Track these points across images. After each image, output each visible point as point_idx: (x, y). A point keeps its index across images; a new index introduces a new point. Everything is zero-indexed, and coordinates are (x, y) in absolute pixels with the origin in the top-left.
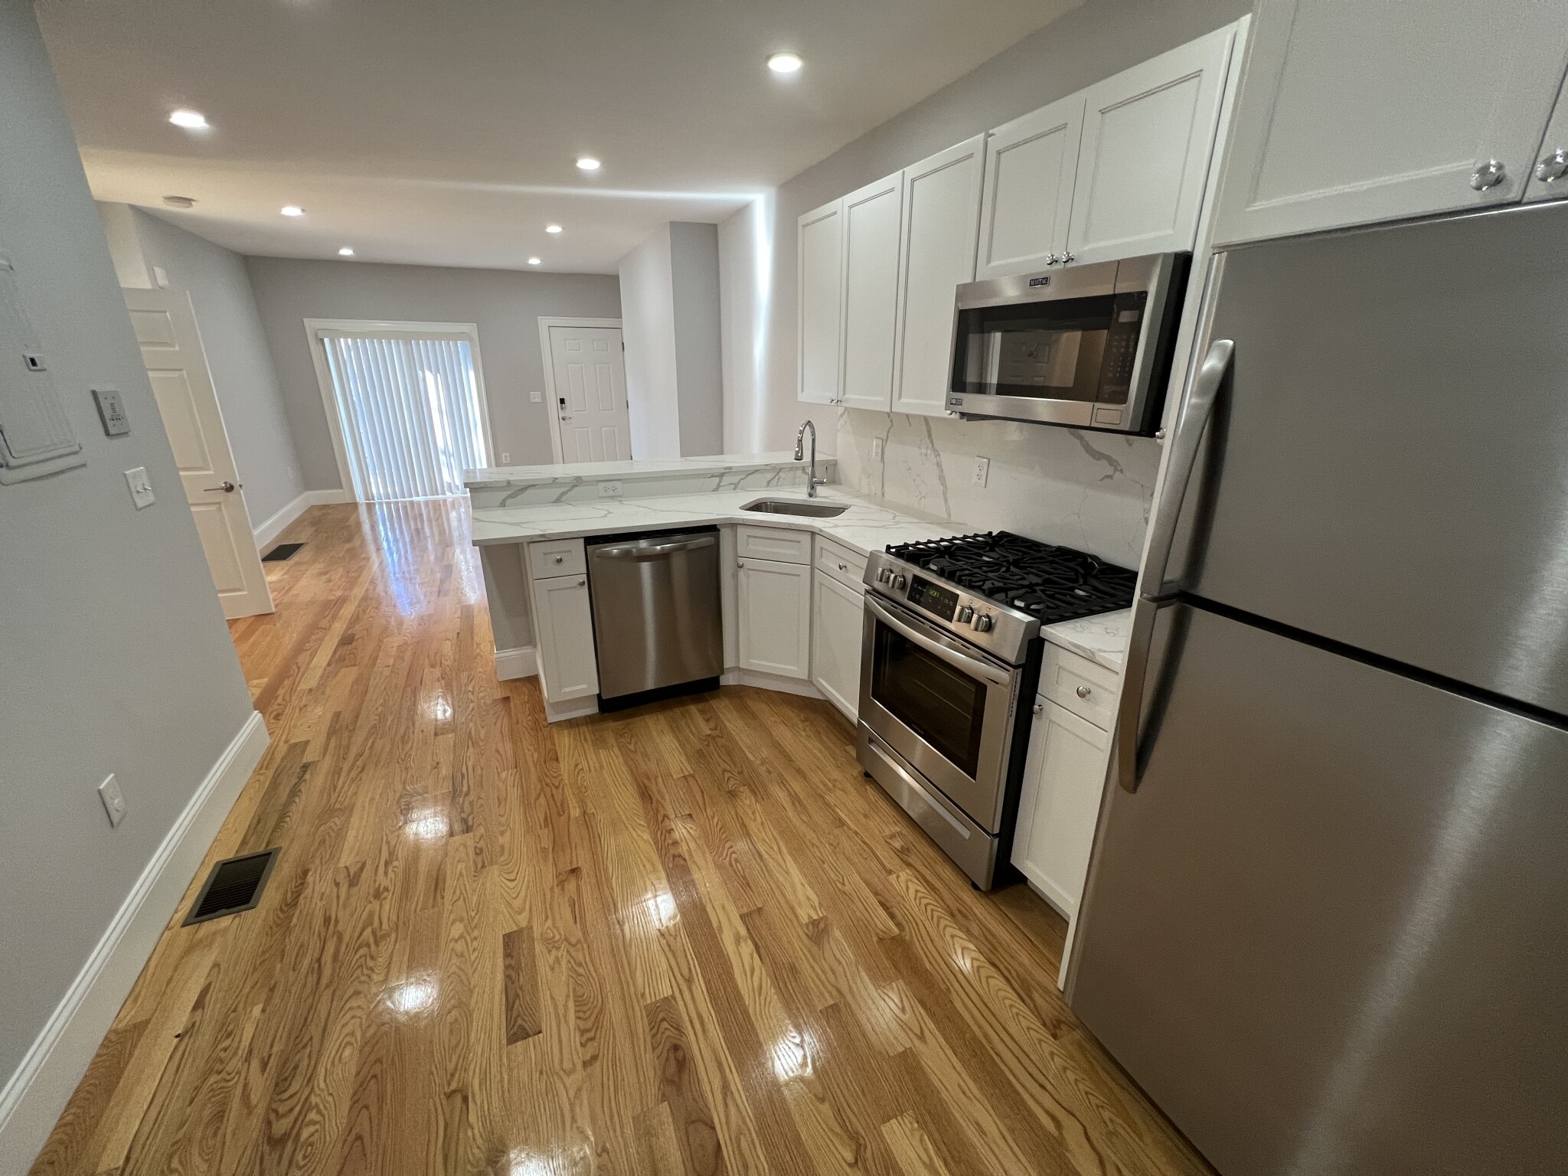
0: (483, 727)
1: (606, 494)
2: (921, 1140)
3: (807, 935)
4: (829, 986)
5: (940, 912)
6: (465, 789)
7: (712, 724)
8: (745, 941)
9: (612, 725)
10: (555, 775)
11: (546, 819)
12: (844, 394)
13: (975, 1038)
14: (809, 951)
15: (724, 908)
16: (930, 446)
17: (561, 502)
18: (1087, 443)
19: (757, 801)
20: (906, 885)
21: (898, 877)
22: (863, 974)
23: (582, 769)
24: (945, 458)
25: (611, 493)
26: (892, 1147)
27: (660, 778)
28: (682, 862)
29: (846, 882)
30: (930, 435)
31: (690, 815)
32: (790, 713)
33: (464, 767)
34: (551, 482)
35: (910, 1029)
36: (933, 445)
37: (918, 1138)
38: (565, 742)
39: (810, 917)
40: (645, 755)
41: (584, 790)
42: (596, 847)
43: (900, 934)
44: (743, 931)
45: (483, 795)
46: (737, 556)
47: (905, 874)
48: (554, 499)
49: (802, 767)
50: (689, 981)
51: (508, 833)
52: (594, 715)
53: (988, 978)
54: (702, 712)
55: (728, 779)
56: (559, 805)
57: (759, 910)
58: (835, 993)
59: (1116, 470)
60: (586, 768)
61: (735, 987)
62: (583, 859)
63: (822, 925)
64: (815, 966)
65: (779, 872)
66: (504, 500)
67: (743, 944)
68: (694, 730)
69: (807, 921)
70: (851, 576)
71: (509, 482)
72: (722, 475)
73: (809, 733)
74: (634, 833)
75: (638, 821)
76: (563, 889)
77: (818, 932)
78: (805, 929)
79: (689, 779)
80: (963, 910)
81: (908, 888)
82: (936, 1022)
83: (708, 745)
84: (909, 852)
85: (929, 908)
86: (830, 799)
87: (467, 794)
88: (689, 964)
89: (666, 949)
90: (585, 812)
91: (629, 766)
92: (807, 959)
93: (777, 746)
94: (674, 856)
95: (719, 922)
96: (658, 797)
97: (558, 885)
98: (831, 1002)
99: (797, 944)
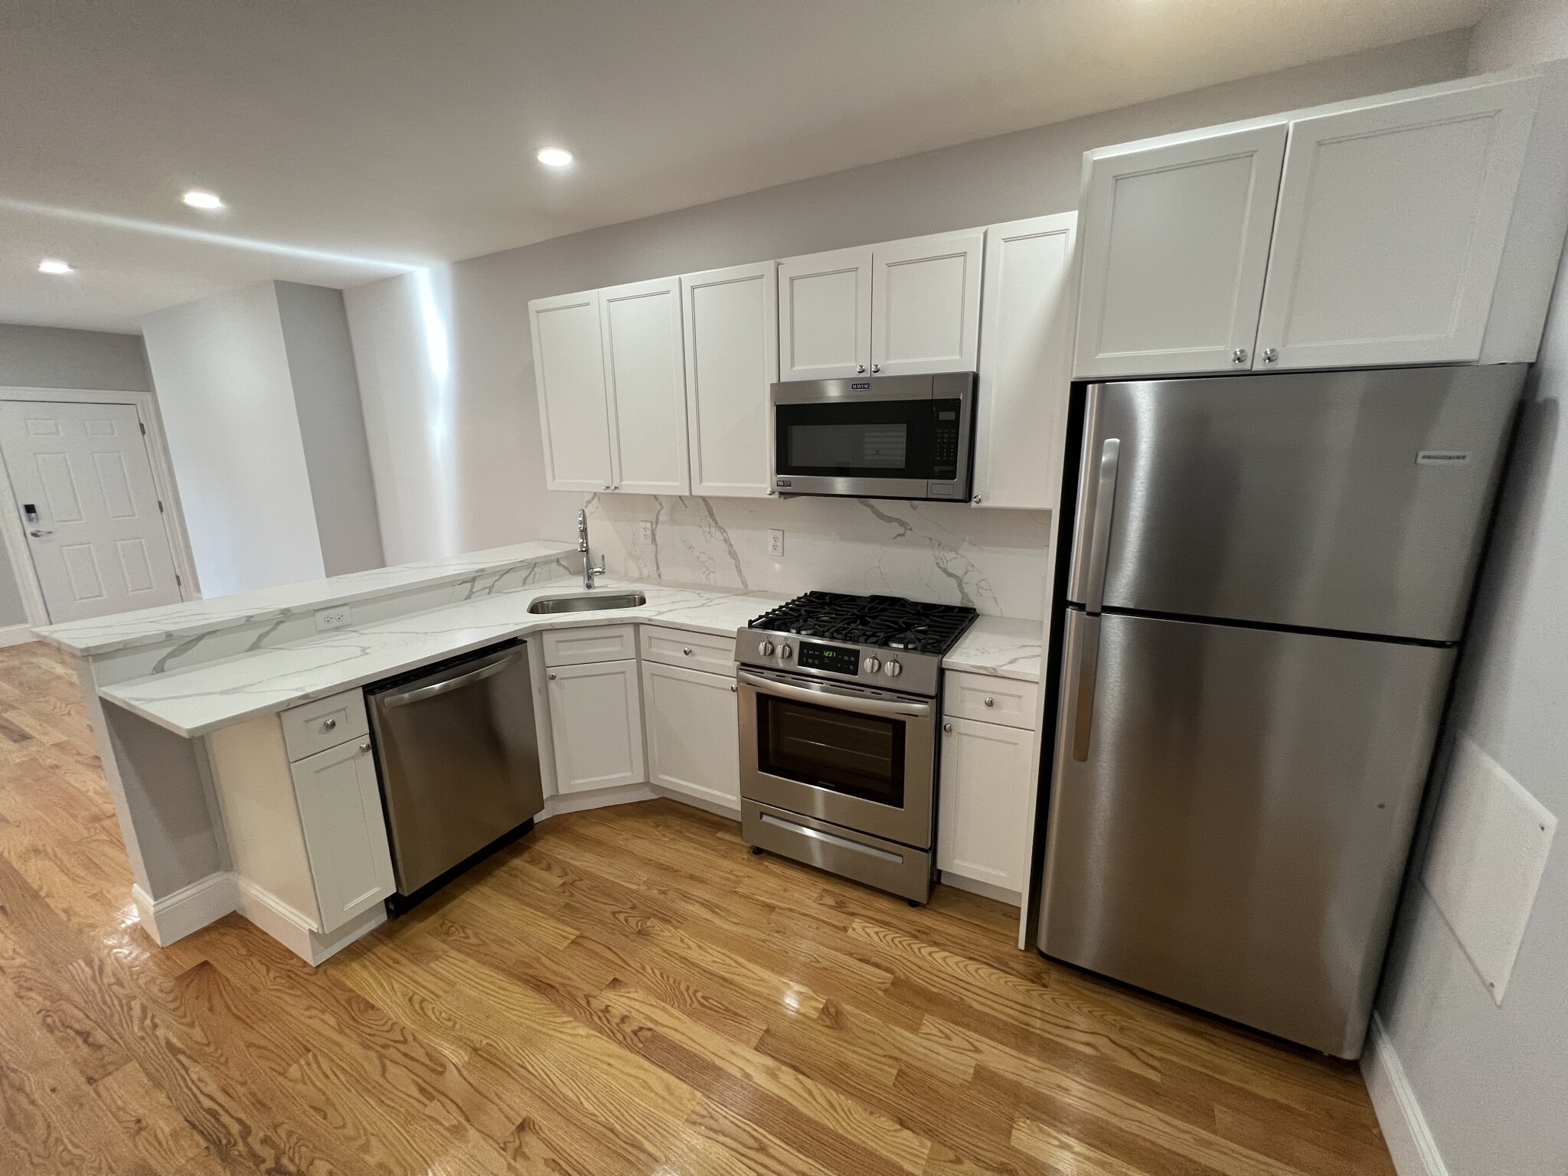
0: (191, 1025)
1: (330, 626)
2: (1041, 1130)
3: (828, 1027)
4: (879, 1058)
5: (906, 941)
6: (235, 1128)
7: (557, 870)
8: (780, 1070)
9: (418, 927)
10: (386, 1028)
11: (422, 1090)
12: (621, 480)
13: (1006, 1023)
14: (840, 1040)
15: (733, 1052)
16: (714, 524)
17: (259, 648)
18: (877, 511)
19: (676, 928)
20: (862, 931)
21: (854, 929)
22: (897, 1029)
23: (423, 1000)
24: (733, 534)
25: (334, 623)
26: (1029, 1153)
27: (543, 958)
28: (649, 1034)
29: (820, 960)
30: (711, 515)
31: (616, 980)
32: (636, 825)
33: (202, 1098)
34: (243, 622)
35: (964, 1049)
36: (716, 523)
37: (1036, 1130)
38: (363, 978)
39: (816, 1009)
40: (501, 942)
41: (450, 1024)
42: (528, 1081)
43: (895, 977)
44: (769, 1062)
45: (280, 1118)
46: (544, 667)
47: (857, 924)
48: (248, 646)
49: (691, 872)
50: (762, 1149)
51: (374, 1141)
52: (382, 926)
53: (976, 971)
54: (532, 861)
55: (626, 920)
56: (428, 1062)
57: (767, 1031)
58: (891, 1062)
59: (906, 529)
60: (425, 993)
61: (809, 1120)
62: (522, 1104)
63: (832, 1010)
64: (856, 1049)
65: (756, 985)
66: (162, 661)
67: (780, 1074)
68: (539, 886)
69: (818, 1014)
70: (699, 658)
71: (169, 635)
72: (473, 580)
73: (672, 836)
74: (564, 1037)
75: (558, 1020)
76: (526, 1157)
77: (833, 1017)
78: (820, 1022)
79: (578, 941)
80: (919, 928)
81: (868, 934)
82: (976, 1031)
83: (572, 895)
84: (844, 903)
85: (896, 941)
86: (741, 890)
87: (246, 1132)
88: (749, 1133)
89: (713, 1135)
90: (476, 1050)
91: (491, 965)
92: (845, 1048)
93: (648, 862)
94: (635, 1033)
95: (741, 1069)
96: (558, 979)
97: (514, 1159)
98: (895, 1072)
99: (825, 1041)
